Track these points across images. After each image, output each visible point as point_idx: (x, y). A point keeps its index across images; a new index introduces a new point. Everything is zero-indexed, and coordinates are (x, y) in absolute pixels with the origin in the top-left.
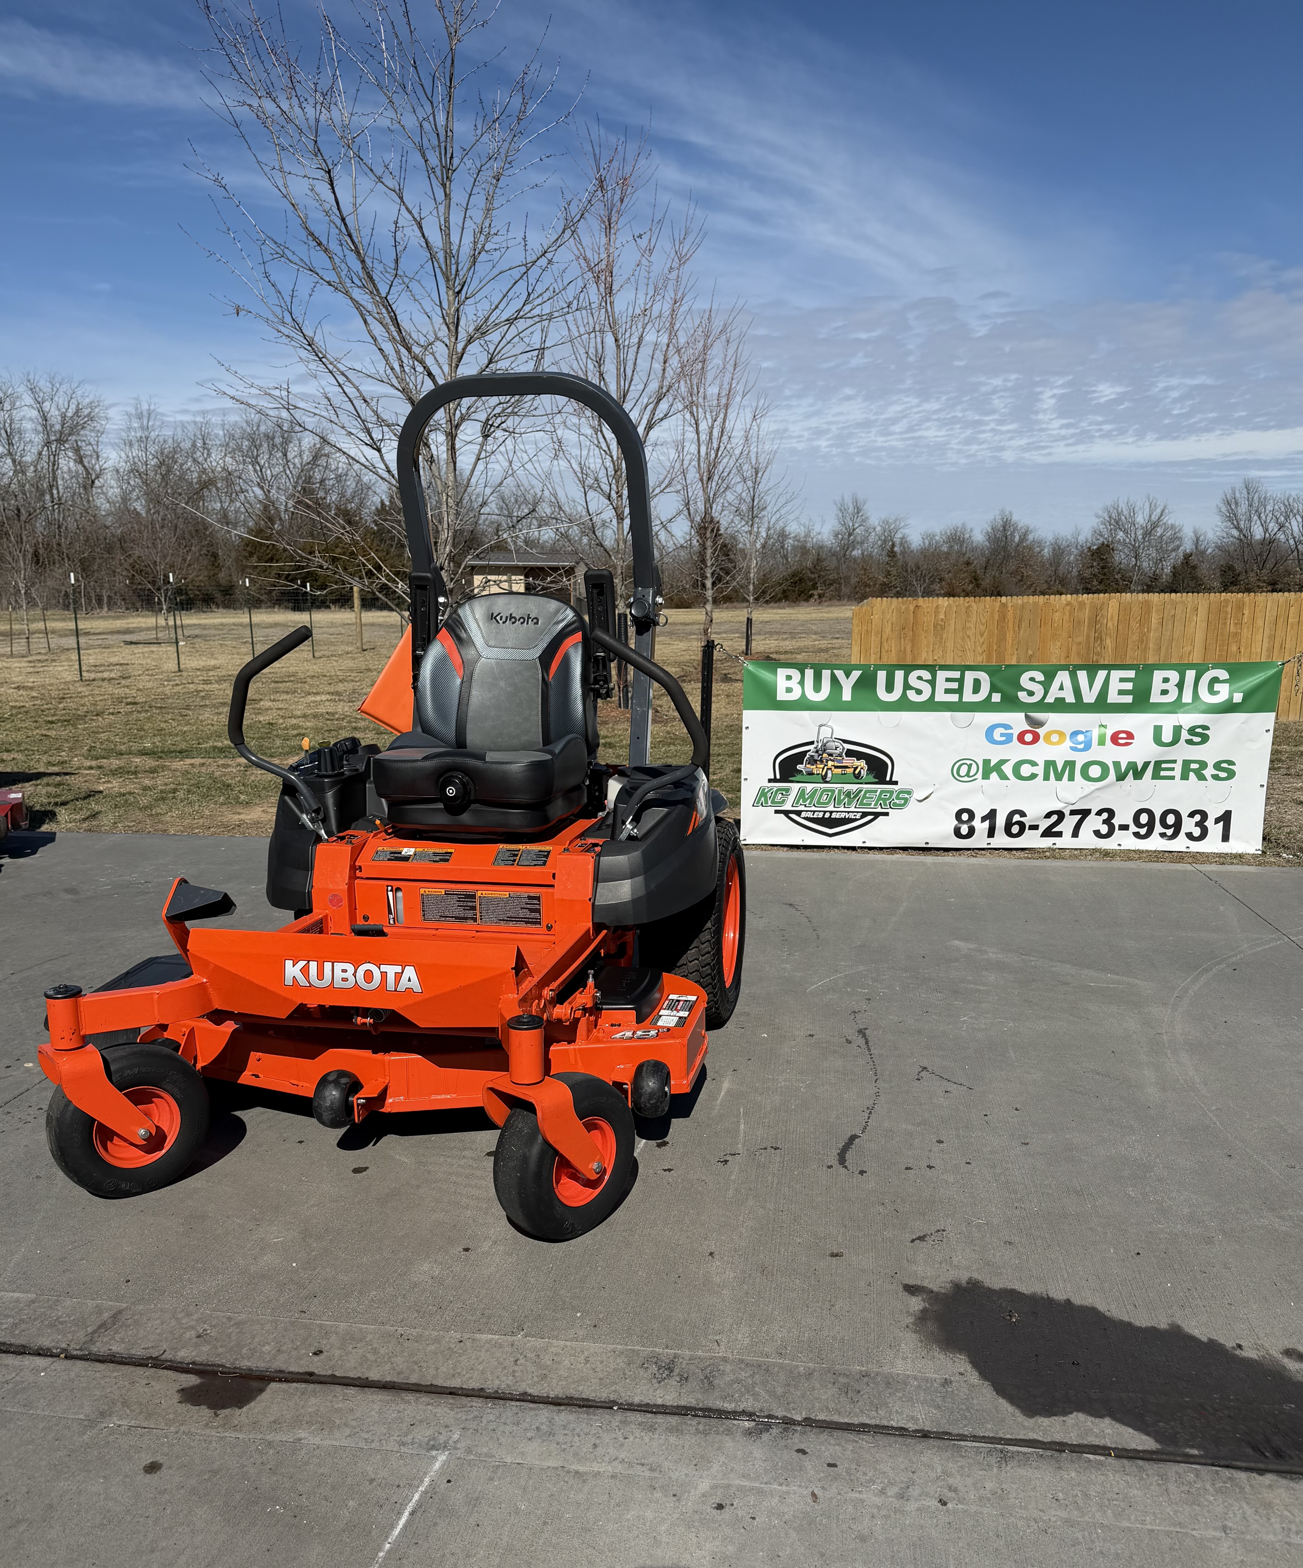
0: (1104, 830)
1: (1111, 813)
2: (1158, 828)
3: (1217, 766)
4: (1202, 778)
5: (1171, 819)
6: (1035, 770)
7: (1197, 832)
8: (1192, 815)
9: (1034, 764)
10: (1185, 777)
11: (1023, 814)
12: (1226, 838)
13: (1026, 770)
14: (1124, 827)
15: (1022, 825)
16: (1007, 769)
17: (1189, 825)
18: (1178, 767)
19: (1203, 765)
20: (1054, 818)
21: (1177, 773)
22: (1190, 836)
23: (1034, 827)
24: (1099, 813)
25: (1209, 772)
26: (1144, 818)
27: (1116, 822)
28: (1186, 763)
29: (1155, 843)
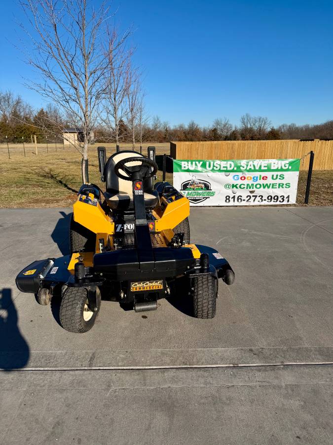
0: (260, 200)
1: (262, 197)
2: (273, 200)
3: (286, 184)
4: (283, 187)
5: (276, 198)
6: (244, 186)
7: (282, 200)
8: (281, 197)
9: (244, 185)
10: (279, 188)
11: (241, 196)
12: (288, 201)
13: (242, 186)
14: (265, 200)
15: (241, 199)
16: (238, 186)
17: (280, 199)
18: (277, 185)
19: (283, 184)
20: (249, 197)
21: (277, 187)
22: (280, 201)
23: (244, 200)
24: (259, 196)
25: (284, 186)
26: (270, 198)
27: (263, 199)
28: (279, 184)
29: (272, 203)
